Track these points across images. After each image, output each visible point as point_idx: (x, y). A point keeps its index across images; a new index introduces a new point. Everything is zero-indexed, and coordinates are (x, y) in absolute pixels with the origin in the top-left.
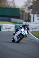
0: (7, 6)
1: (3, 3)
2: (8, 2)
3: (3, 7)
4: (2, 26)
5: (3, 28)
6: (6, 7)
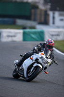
5: (3, 36)
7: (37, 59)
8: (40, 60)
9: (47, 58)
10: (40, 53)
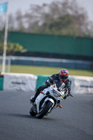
0: (87, 34)
1: (77, 26)
2: (87, 24)
3: (77, 35)
4: (74, 80)
5: (74, 86)
6: (82, 35)
7: (48, 93)
8: (51, 94)
9: (59, 90)
10: (51, 86)
